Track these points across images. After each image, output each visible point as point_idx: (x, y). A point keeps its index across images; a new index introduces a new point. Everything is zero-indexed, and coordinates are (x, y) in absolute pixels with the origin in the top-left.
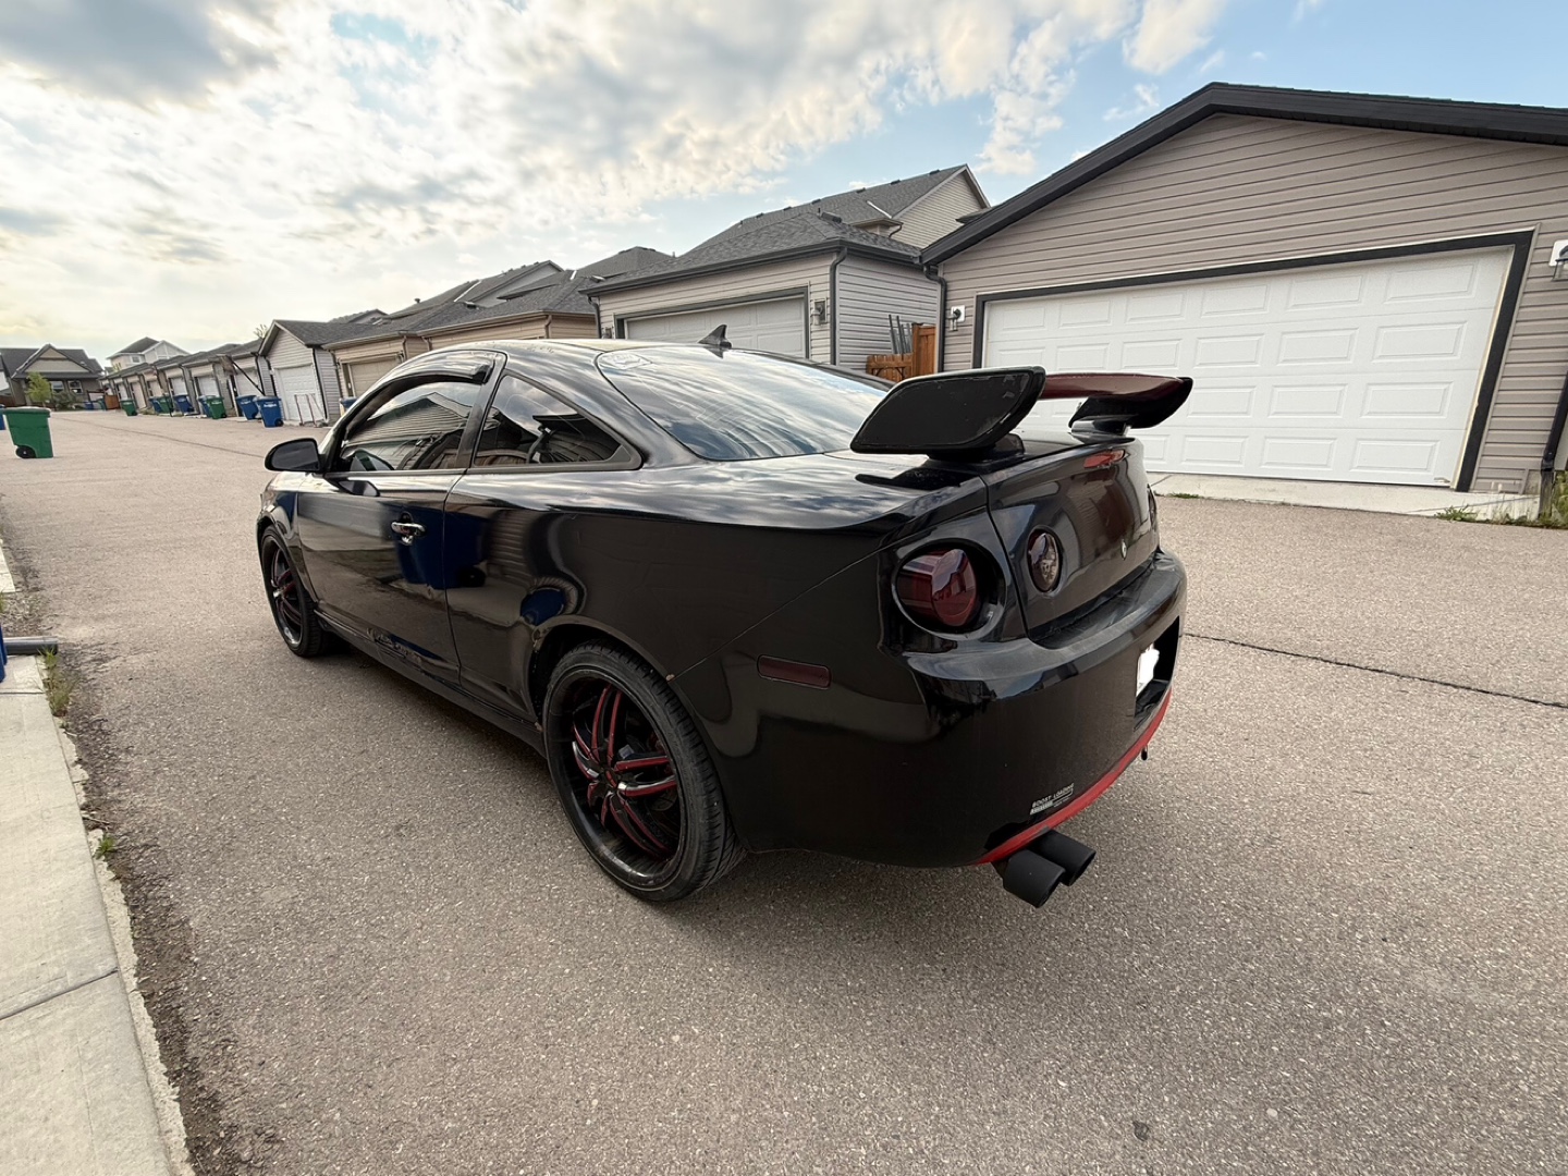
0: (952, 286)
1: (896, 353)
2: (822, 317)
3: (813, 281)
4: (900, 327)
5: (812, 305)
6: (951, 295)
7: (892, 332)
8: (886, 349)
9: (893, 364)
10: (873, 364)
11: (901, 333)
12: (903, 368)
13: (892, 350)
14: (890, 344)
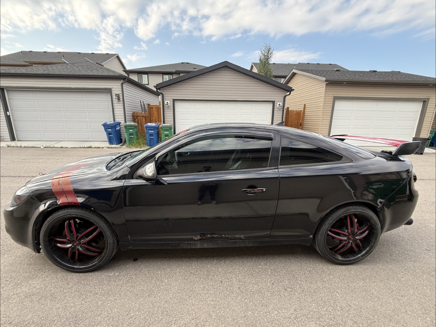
0: (165, 95)
1: (142, 112)
2: (119, 99)
3: (113, 87)
4: (144, 105)
5: (114, 95)
6: (165, 98)
7: (141, 106)
8: (139, 110)
9: (142, 115)
10: (135, 115)
11: (144, 107)
12: (145, 117)
13: (141, 111)
14: (141, 109)
